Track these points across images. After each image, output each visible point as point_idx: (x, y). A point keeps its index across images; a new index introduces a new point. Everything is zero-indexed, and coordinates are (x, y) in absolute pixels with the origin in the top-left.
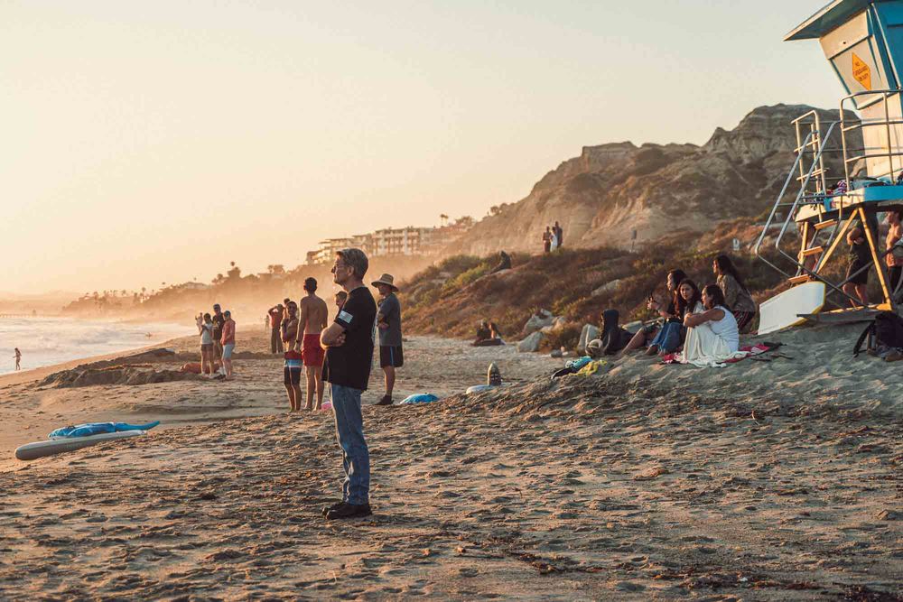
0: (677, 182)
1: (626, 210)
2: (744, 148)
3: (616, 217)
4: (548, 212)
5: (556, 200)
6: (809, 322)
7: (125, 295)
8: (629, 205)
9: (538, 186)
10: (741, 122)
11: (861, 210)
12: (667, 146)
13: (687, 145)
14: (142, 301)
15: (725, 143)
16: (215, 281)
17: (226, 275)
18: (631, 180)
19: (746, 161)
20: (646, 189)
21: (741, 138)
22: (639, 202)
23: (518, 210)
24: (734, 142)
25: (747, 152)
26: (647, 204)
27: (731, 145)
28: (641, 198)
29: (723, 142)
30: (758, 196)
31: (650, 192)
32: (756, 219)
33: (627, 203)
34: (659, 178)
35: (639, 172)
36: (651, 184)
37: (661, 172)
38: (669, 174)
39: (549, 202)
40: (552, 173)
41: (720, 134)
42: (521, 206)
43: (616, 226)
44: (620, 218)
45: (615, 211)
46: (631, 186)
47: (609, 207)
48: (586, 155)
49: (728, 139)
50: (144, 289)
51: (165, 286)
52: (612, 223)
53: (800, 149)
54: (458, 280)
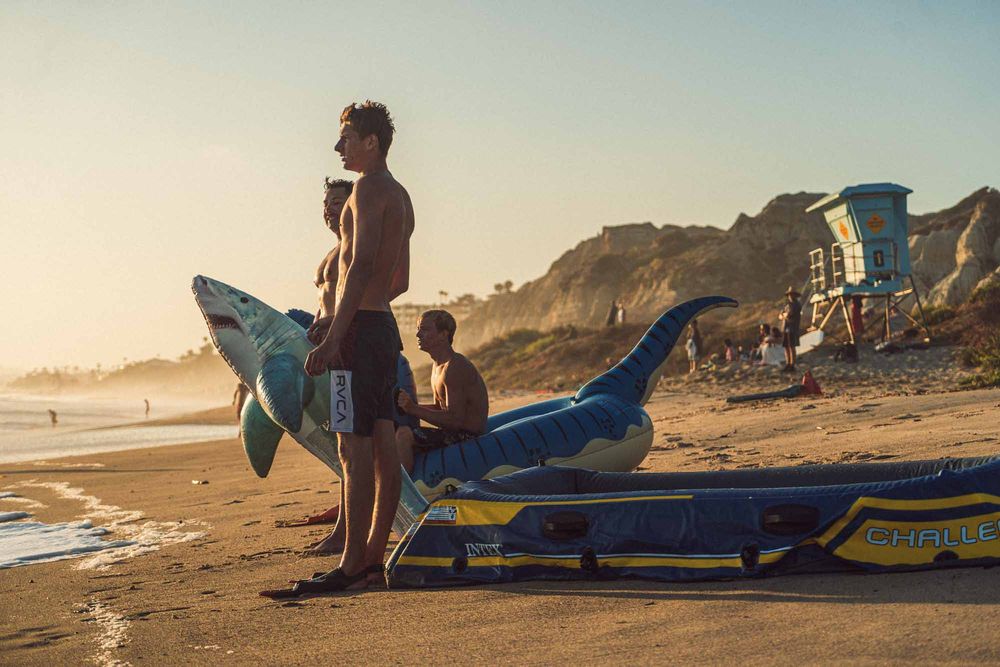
0: (702, 266)
1: (651, 291)
2: (767, 235)
3: (641, 298)
4: (572, 292)
5: (581, 280)
6: (816, 349)
7: (78, 372)
8: (654, 288)
9: (555, 265)
10: (764, 209)
11: (842, 299)
12: (688, 228)
13: (709, 228)
14: (100, 378)
15: (748, 229)
16: (183, 358)
17: (197, 351)
18: (655, 264)
19: (768, 247)
20: (671, 272)
21: (764, 224)
22: (664, 285)
23: (534, 289)
24: (757, 228)
25: (769, 238)
26: (672, 287)
27: (754, 232)
28: (667, 280)
29: (746, 228)
30: (779, 281)
31: (676, 274)
32: (777, 304)
33: (651, 286)
34: (683, 261)
35: (662, 256)
36: (677, 267)
37: (686, 255)
38: (693, 259)
39: (573, 281)
40: (570, 252)
41: (743, 219)
42: (537, 286)
43: (641, 307)
44: (645, 299)
45: (640, 293)
46: (656, 268)
47: (633, 287)
48: (607, 236)
49: (751, 225)
50: (99, 366)
51: (128, 362)
52: (637, 304)
53: (813, 267)
54: (530, 348)
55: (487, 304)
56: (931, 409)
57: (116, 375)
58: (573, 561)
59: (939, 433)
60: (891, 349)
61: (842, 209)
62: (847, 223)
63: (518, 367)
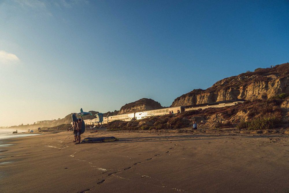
54: (65, 126)
55: (57, 121)
56: (106, 133)
57: (10, 127)
58: (91, 142)
59: (107, 135)
60: (101, 128)
61: (98, 115)
62: (98, 117)
63: (63, 128)
